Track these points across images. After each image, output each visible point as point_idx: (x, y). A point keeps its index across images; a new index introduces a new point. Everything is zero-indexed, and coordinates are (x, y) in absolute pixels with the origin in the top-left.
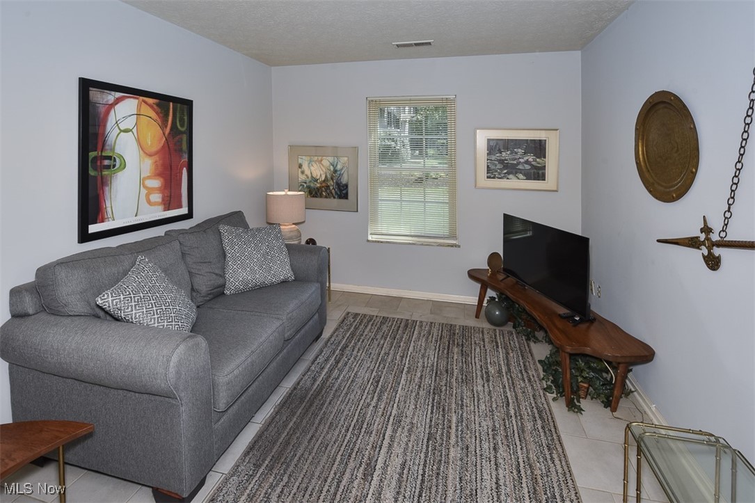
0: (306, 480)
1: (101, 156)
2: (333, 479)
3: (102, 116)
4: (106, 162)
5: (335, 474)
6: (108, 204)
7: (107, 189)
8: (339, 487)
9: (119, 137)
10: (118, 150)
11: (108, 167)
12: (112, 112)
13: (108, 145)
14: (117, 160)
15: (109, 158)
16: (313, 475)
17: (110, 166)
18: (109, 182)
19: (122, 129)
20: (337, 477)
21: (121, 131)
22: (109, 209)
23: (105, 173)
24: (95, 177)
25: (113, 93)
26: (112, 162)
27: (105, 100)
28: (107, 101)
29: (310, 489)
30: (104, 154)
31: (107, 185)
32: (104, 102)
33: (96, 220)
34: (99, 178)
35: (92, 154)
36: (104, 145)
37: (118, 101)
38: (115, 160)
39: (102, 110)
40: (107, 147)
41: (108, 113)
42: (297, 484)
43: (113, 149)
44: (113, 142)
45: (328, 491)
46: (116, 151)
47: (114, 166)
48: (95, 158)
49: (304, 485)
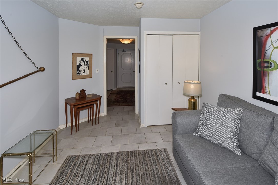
0: (149, 177)
1: (263, 61)
2: (139, 180)
3: (263, 42)
4: (266, 65)
5: (140, 182)
6: (267, 86)
7: (266, 78)
8: (136, 178)
9: (274, 51)
10: (273, 58)
11: (267, 67)
12: (269, 39)
13: (267, 56)
14: (273, 64)
15: (268, 62)
16: (147, 179)
17: (268, 66)
18: (268, 75)
19: (275, 46)
20: (138, 182)
21: (275, 48)
22: (267, 88)
23: (265, 70)
24: (260, 71)
25: (269, 29)
26: (269, 65)
27: (265, 34)
28: (266, 34)
29: (145, 175)
30: (265, 60)
31: (266, 76)
32: (264, 35)
33: (261, 91)
34: (262, 72)
35: (259, 61)
36: (264, 56)
37: (272, 32)
38: (271, 64)
39: (263, 39)
40: (266, 57)
41: (267, 40)
42: (151, 175)
43: (270, 58)
44: (270, 54)
45: (139, 176)
46: (271, 59)
47: (271, 67)
48: (260, 63)
49: (148, 175)
